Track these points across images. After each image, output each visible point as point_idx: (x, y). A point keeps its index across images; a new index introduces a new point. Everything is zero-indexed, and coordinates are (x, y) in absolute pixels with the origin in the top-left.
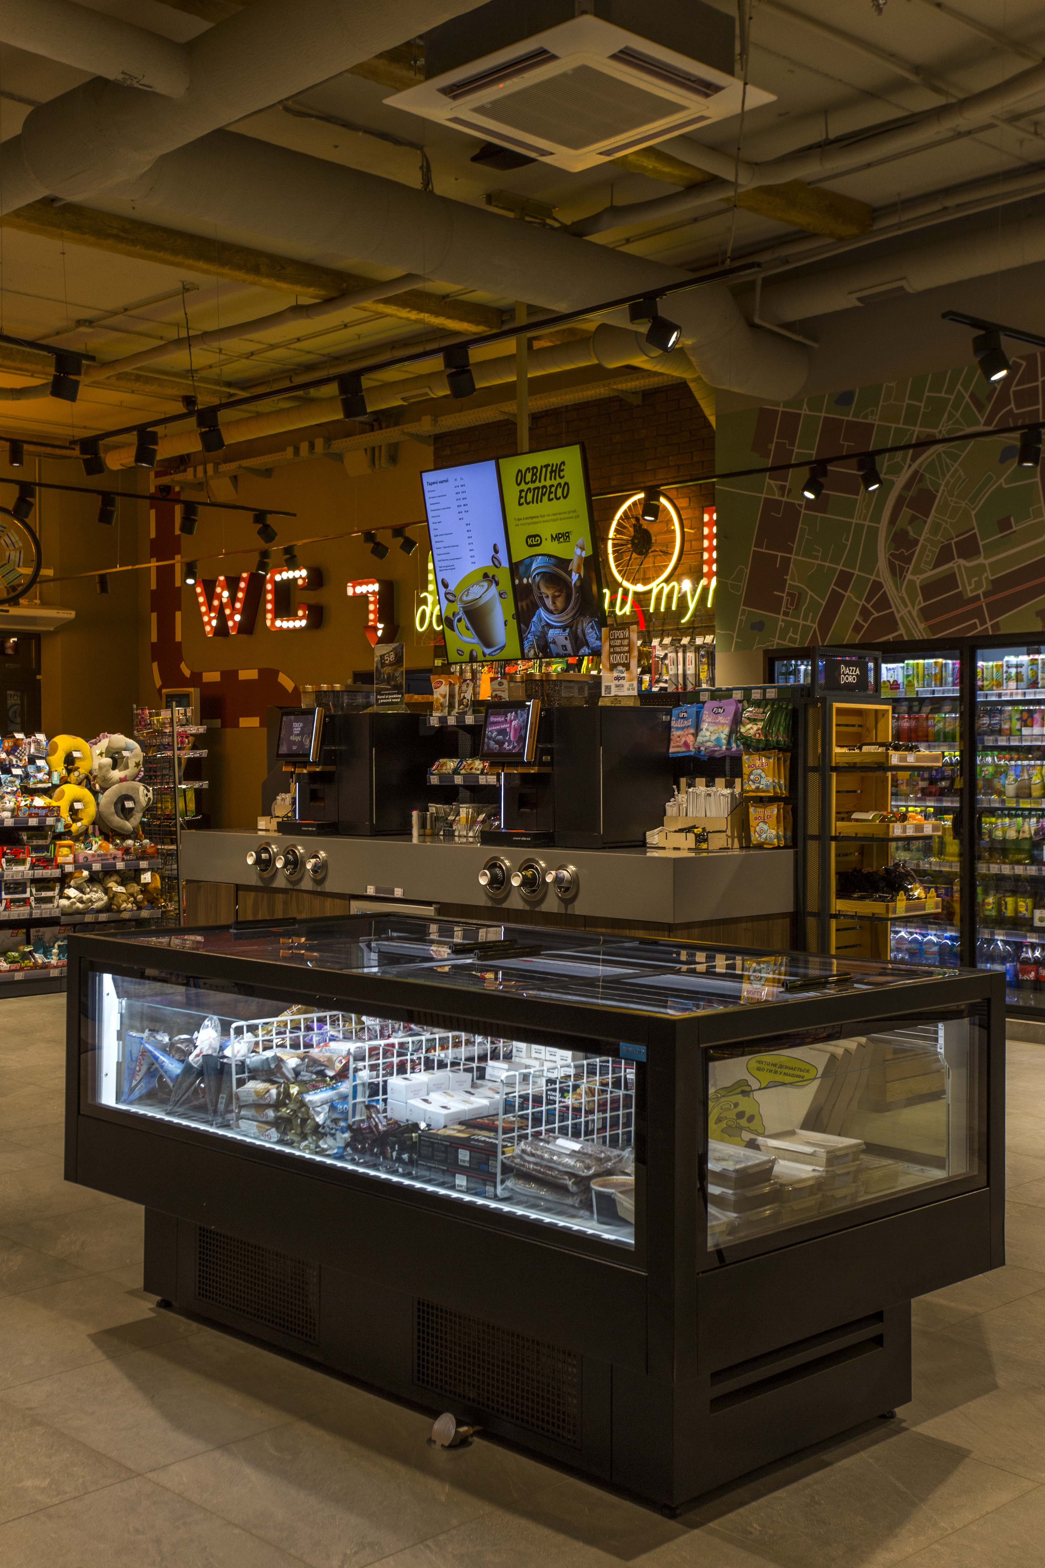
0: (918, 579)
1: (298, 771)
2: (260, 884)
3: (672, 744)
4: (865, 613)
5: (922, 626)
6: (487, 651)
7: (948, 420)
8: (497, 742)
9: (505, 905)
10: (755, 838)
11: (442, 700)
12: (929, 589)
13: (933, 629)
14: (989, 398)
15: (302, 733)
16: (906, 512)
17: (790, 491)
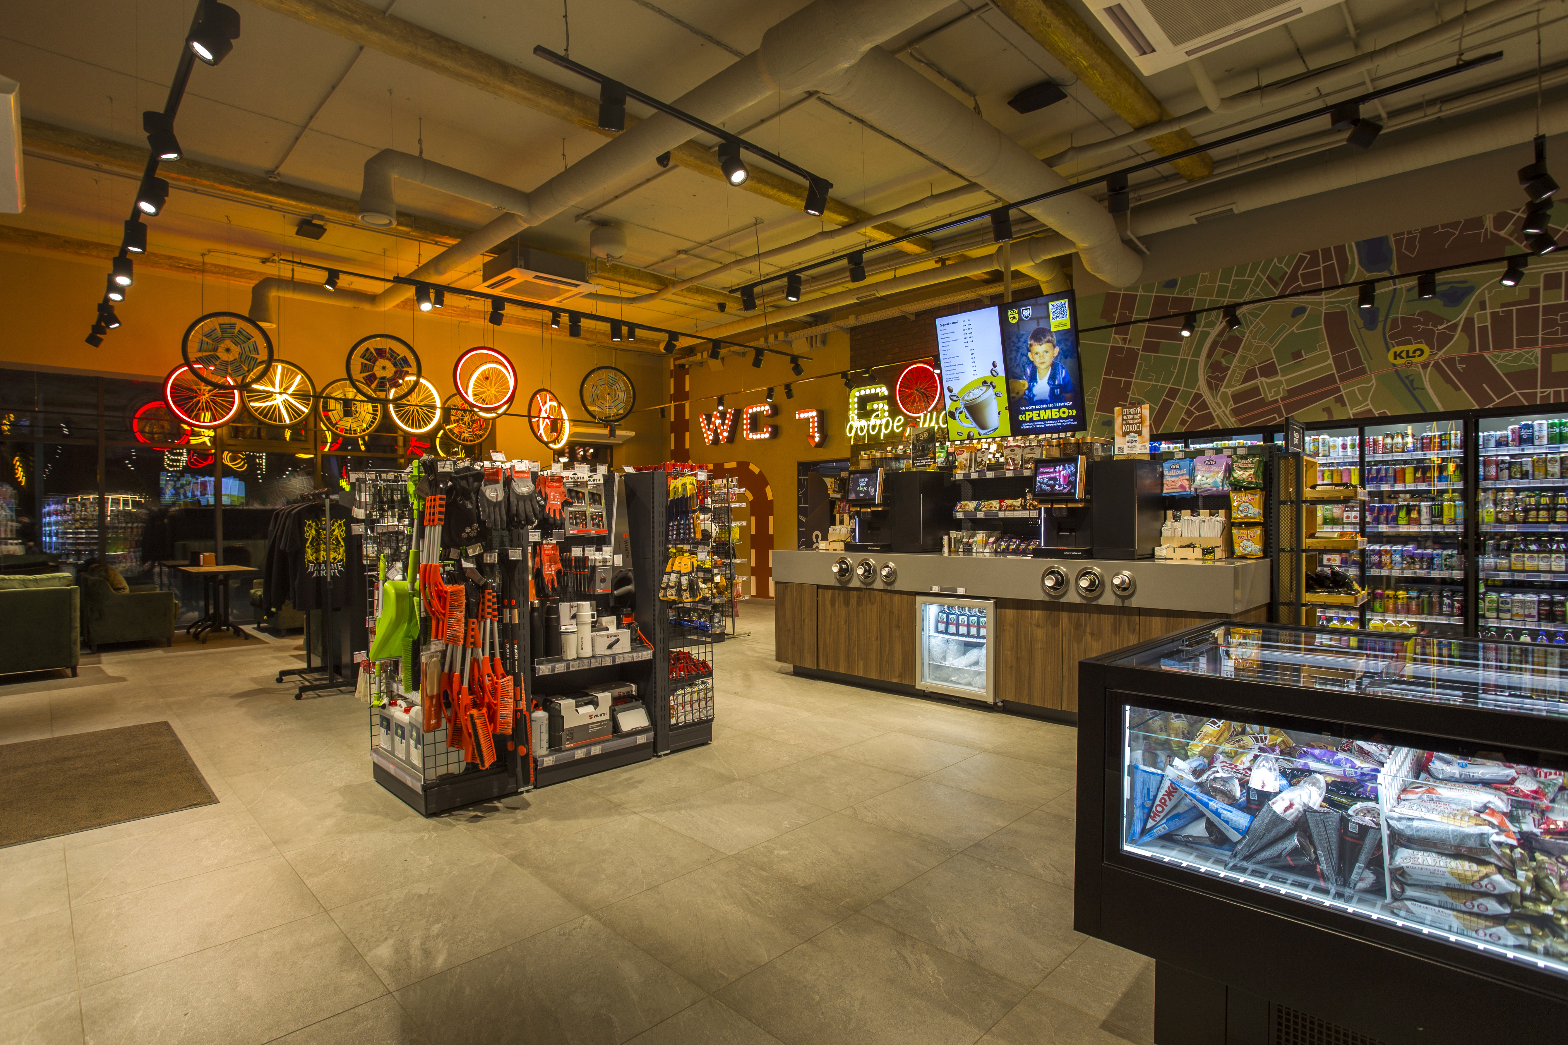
0: (1230, 391)
1: (863, 510)
2: (838, 584)
3: (1165, 487)
4: (1189, 413)
5: (1233, 420)
6: (982, 432)
7: (1250, 293)
8: (1048, 485)
9: (1062, 600)
10: (1238, 551)
11: (965, 462)
12: (1237, 398)
13: (1242, 421)
14: (1282, 278)
15: (867, 485)
16: (1219, 350)
17: (1130, 341)
